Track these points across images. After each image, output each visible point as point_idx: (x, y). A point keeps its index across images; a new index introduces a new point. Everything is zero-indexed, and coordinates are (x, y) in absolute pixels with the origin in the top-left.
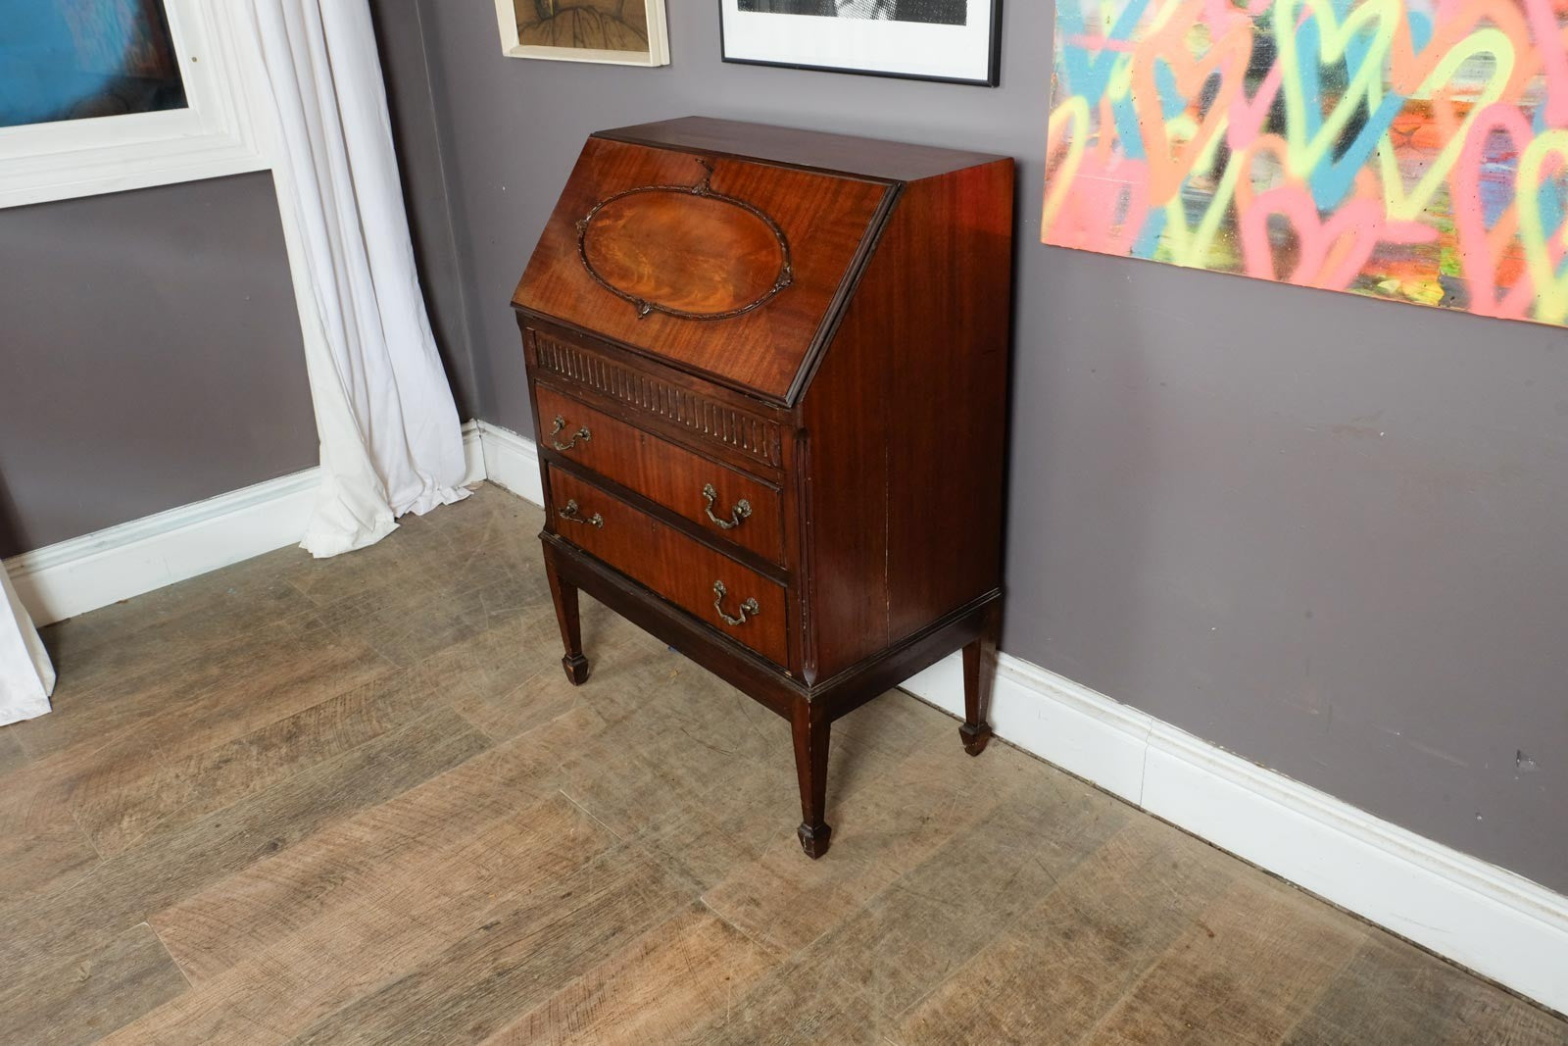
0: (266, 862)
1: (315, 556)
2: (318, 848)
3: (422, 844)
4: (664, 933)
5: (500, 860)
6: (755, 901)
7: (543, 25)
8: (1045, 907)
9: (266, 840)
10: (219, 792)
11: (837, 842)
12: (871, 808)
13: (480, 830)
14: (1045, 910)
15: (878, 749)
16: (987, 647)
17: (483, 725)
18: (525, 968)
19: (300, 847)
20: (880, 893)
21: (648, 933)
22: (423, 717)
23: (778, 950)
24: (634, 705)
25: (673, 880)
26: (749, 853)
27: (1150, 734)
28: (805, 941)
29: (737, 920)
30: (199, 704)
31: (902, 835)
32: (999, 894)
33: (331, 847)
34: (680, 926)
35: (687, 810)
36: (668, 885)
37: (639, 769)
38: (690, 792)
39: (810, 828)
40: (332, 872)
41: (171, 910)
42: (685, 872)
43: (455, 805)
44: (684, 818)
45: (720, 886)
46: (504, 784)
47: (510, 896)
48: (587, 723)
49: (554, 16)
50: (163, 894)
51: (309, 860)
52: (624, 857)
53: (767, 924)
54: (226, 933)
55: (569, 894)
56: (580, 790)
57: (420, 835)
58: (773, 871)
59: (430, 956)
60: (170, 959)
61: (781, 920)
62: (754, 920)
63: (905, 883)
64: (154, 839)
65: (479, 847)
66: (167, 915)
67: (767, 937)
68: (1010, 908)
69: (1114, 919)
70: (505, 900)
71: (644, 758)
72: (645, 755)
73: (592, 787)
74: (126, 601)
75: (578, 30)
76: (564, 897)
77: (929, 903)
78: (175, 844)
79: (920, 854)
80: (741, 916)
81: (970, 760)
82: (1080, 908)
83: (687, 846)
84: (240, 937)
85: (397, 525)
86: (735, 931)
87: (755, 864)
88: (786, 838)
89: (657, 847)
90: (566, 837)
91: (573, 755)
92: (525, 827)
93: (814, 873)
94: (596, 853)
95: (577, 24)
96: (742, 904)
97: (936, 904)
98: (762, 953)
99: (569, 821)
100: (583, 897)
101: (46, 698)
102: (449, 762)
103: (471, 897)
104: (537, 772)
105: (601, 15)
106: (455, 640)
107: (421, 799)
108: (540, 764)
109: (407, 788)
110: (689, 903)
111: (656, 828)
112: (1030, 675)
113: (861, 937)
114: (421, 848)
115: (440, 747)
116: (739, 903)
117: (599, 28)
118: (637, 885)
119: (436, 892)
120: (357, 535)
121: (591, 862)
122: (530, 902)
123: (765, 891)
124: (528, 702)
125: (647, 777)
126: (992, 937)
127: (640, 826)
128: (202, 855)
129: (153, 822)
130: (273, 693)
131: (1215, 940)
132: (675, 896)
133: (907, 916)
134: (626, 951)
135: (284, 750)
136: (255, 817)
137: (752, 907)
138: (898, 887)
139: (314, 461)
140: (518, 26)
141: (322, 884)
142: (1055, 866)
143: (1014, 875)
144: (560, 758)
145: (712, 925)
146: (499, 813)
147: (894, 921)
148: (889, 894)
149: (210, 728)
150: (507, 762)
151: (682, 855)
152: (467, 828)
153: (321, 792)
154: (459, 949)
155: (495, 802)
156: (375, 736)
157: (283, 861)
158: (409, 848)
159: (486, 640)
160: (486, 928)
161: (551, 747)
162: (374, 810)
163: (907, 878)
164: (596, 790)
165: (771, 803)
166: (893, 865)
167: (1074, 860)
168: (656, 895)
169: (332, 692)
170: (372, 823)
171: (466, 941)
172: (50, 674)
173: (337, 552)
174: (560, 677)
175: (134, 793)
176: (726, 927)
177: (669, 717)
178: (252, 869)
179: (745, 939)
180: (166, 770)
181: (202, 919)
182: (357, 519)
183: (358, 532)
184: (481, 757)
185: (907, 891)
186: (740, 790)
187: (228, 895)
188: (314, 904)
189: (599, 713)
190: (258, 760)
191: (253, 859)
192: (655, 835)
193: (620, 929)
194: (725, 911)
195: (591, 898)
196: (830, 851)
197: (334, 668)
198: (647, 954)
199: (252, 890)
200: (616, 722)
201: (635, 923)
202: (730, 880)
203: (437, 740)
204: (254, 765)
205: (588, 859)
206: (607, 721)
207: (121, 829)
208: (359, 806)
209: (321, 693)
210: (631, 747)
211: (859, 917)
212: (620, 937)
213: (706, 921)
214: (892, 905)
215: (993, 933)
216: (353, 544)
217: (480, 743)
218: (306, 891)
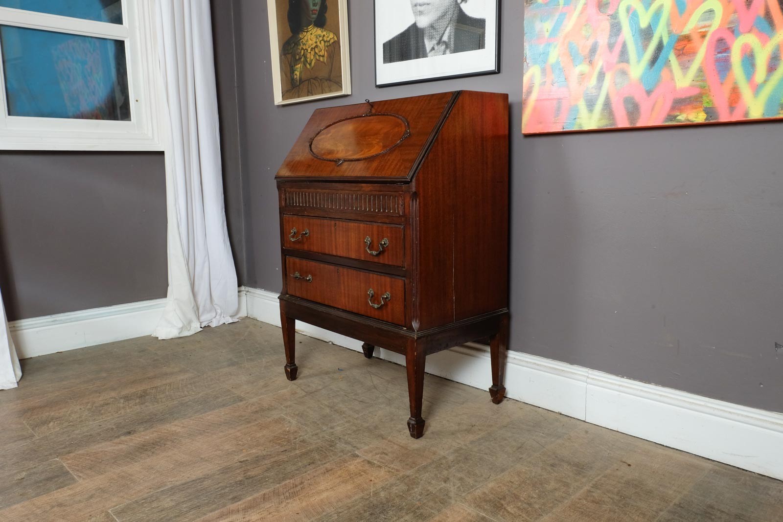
0: (123, 438)
1: (159, 339)
2: (153, 433)
3: (208, 432)
4: (336, 464)
5: (249, 439)
6: (385, 453)
7: (294, 90)
8: (539, 456)
9: (125, 431)
10: (102, 414)
11: (428, 433)
12: (444, 422)
13: (239, 428)
14: (540, 457)
15: (447, 402)
16: (502, 349)
17: (242, 393)
18: (261, 476)
19: (143, 433)
20: (451, 450)
21: (328, 464)
22: (211, 390)
23: (397, 470)
24: (320, 388)
25: (340, 446)
26: (382, 437)
27: (588, 377)
28: (411, 467)
29: (375, 460)
30: (96, 385)
31: (461, 431)
32: (515, 451)
33: (160, 434)
34: (345, 461)
35: (349, 422)
36: (338, 448)
37: (323, 408)
38: (349, 416)
39: (414, 419)
40: (159, 442)
41: (72, 455)
42: (347, 443)
43: (226, 420)
44: (347, 425)
45: (366, 448)
46: (252, 413)
47: (254, 451)
48: (296, 393)
49: (299, 85)
50: (68, 449)
51: (148, 438)
52: (314, 438)
53: (392, 462)
54: (100, 463)
55: (285, 451)
56: (292, 415)
57: (207, 429)
58: (394, 443)
59: (210, 472)
60: (68, 472)
61: (399, 460)
62: (385, 460)
63: (464, 447)
64: (65, 430)
65: (239, 434)
66: (68, 456)
67: (392, 466)
68: (521, 456)
69: (577, 460)
70: (251, 452)
71: (327, 405)
72: (326, 403)
73: (299, 414)
74: (62, 352)
75: (310, 89)
76: (283, 451)
77: (478, 454)
78: (77, 432)
79: (471, 437)
80: (378, 458)
81: (496, 406)
82: (559, 456)
83: (348, 434)
84: (107, 464)
85: (201, 329)
86: (374, 464)
87: (384, 440)
88: (400, 432)
89: (333, 434)
90: (284, 431)
91: (289, 403)
92: (262, 427)
93: (416, 444)
94: (300, 436)
95: (310, 86)
96: (378, 454)
97: (481, 455)
98: (389, 472)
99: (286, 426)
100: (293, 452)
101: (16, 382)
102: (224, 405)
103: (233, 451)
104: (270, 408)
105: (321, 80)
106: (229, 366)
107: (209, 418)
108: (272, 406)
109: (201, 414)
110: (350, 454)
111: (332, 428)
112: (523, 359)
113: (442, 466)
114: (207, 434)
115: (220, 400)
116: (376, 454)
117: (319, 86)
118: (322, 448)
119: (214, 449)
120: (182, 329)
121: (297, 439)
122: (264, 453)
123: (390, 450)
124: (266, 386)
125: (328, 410)
126: (512, 466)
127: (323, 427)
128: (90, 435)
129: (66, 424)
130: (134, 382)
131: (631, 467)
132: (342, 451)
133: (466, 459)
134: (316, 471)
135: (137, 401)
136: (120, 423)
137: (383, 455)
138: (461, 449)
139: (165, 295)
141: (154, 446)
142: (543, 441)
143: (522, 445)
144: (281, 404)
145: (362, 462)
146: (249, 422)
147: (459, 461)
148: (456, 451)
149: (100, 393)
150: (254, 405)
151: (346, 437)
152: (232, 428)
153: (156, 415)
154: (226, 469)
155: (248, 419)
156: (186, 396)
157: (133, 438)
158: (201, 434)
159: (245, 366)
160: (240, 462)
161: (277, 401)
162: (183, 421)
163: (466, 445)
164: (301, 415)
165: (392, 420)
166: (458, 441)
167: (553, 440)
168: (332, 451)
169: (164, 382)
170: (182, 425)
171: (229, 466)
172: (19, 374)
173: (170, 337)
174: (284, 377)
175: (57, 414)
176: (369, 462)
177: (339, 391)
178: (117, 440)
179: (380, 467)
180: (75, 407)
181: (88, 458)
182: (183, 323)
183: (182, 328)
184: (241, 404)
185: (466, 450)
186: (376, 415)
187: (103, 449)
188: (150, 453)
189: (302, 390)
190: (123, 404)
191: (118, 437)
192: (332, 430)
193: (313, 463)
194: (369, 457)
195: (297, 452)
196: (424, 436)
197: (166, 374)
198: (327, 472)
199: (116, 448)
200: (311, 393)
201: (321, 461)
202: (371, 446)
203: (218, 398)
204: (122, 405)
205: (296, 438)
206: (306, 392)
207: (48, 427)
208: (175, 420)
209: (158, 383)
210: (318, 401)
211: (440, 459)
212: (313, 466)
213: (359, 460)
214: (458, 455)
215: (512, 465)
216: (179, 333)
217: (241, 399)
218: (145, 448)
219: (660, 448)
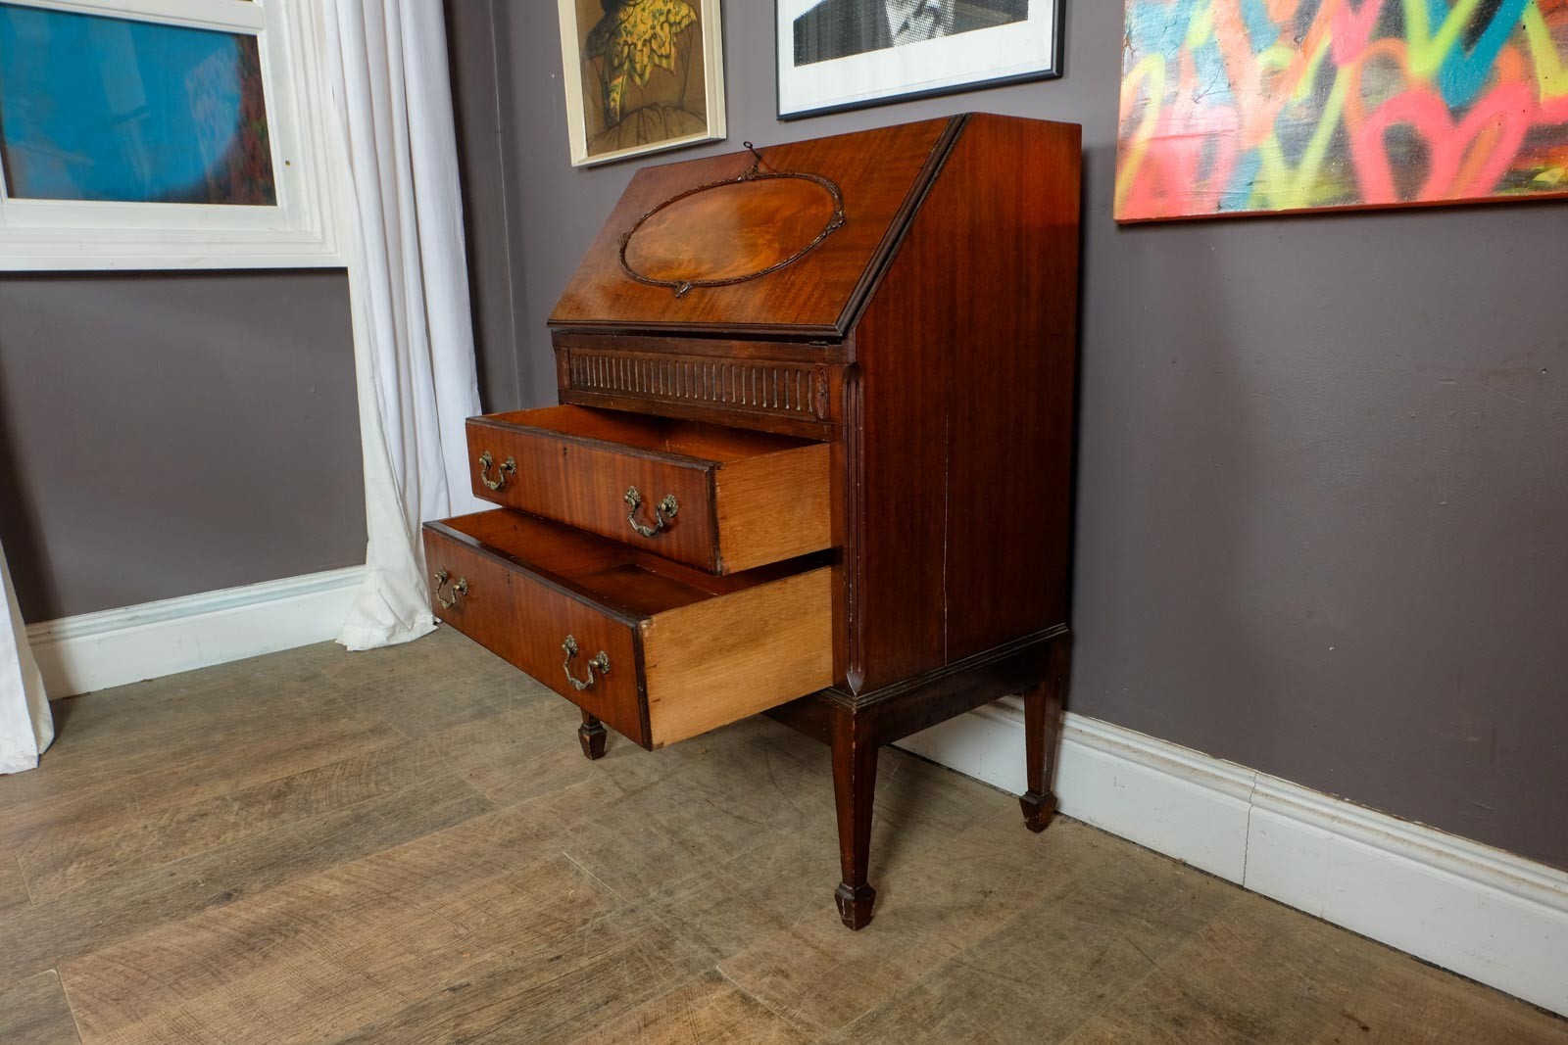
0: (212, 911)
1: (348, 649)
2: (278, 899)
3: (396, 899)
4: (668, 1003)
5: (483, 920)
6: (782, 972)
7: (610, 132)
8: (1145, 989)
9: (221, 889)
10: (185, 843)
11: (882, 912)
12: (922, 880)
13: (465, 888)
14: (1145, 992)
15: (928, 824)
16: (1051, 708)
17: (489, 791)
18: (493, 1036)
19: (257, 898)
20: (937, 967)
21: (649, 1002)
22: (425, 782)
23: (810, 1028)
24: (655, 778)
25: (684, 946)
26: (778, 922)
27: (1254, 790)
28: (844, 1019)
29: (760, 992)
30: (193, 764)
31: (961, 908)
32: (1085, 974)
33: (293, 900)
34: (689, 995)
35: (707, 876)
36: (678, 952)
37: (655, 836)
38: (711, 859)
39: (850, 888)
40: (286, 924)
41: (89, 958)
42: (699, 938)
43: (443, 864)
44: (703, 884)
45: (741, 954)
46: (501, 845)
47: (488, 957)
48: (602, 792)
49: (621, 121)
50: (86, 941)
51: (264, 911)
52: (628, 921)
53: (798, 999)
54: (144, 984)
55: (558, 958)
56: (587, 853)
57: (397, 890)
58: (806, 941)
59: (378, 1018)
60: (68, 1010)
61: (814, 994)
62: (781, 993)
63: (967, 959)
64: (97, 885)
65: (462, 905)
66: (81, 962)
67: (798, 1013)
68: (1100, 990)
69: (1235, 1005)
70: (481, 960)
71: (663, 826)
72: (663, 822)
73: (600, 851)
74: (151, 680)
75: (641, 129)
76: (552, 960)
77: (999, 981)
78: (119, 892)
79: (983, 928)
80: (765, 988)
81: (1036, 838)
82: (1190, 993)
83: (705, 912)
84: (158, 989)
85: (435, 627)
86: (757, 1005)
87: (783, 932)
88: (821, 907)
89: (669, 912)
90: (563, 899)
91: (584, 820)
92: (518, 887)
93: (856, 945)
94: (597, 915)
95: (641, 124)
96: (767, 974)
97: (1007, 983)
98: (790, 1031)
99: (569, 883)
100: (574, 961)
101: (36, 754)
102: (444, 823)
103: (443, 955)
104: (542, 834)
105: (664, 109)
106: (474, 717)
107: (406, 857)
108: (545, 828)
109: (392, 846)
110: (702, 972)
111: (669, 893)
112: (1103, 734)
113: (915, 1016)
114: (393, 904)
115: (438, 808)
116: (764, 974)
117: (661, 122)
118: (640, 951)
119: (401, 950)
120: (393, 631)
121: (589, 925)
122: (511, 964)
123: (795, 962)
124: (542, 771)
125: (664, 842)
126: (1081, 1022)
127: (651, 890)
128: (144, 902)
129: (103, 869)
130: (273, 757)
131: (1371, 1032)
132: (686, 964)
133: (971, 994)
134: (620, 1022)
135: (268, 807)
136: (217, 868)
137: (780, 978)
138: (959, 963)
139: (361, 560)
140: (587, 140)
141: (271, 936)
142: (1150, 945)
143: (1102, 954)
144: (567, 822)
145: (728, 997)
146: (490, 872)
147: (956, 1000)
148: (949, 970)
149: (196, 785)
150: (508, 824)
151: (698, 920)
152: (451, 886)
153: (296, 847)
154: (416, 1011)
155: (489, 862)
156: (369, 797)
157: (233, 912)
158: (380, 903)
159: (506, 719)
160: (453, 990)
161: (559, 812)
162: (351, 864)
163: (969, 952)
164: (605, 854)
165: (805, 872)
166: (952, 938)
167: (1172, 940)
168: (663, 961)
169: (334, 758)
170: (346, 877)
171: (426, 1003)
172: (48, 734)
173: (371, 646)
174: (578, 750)
175: (93, 841)
176: (746, 1000)
177: (692, 788)
178: (195, 919)
179: (769, 1014)
180: (135, 821)
181: (120, 968)
182: (395, 615)
183: (394, 627)
184: (480, 819)
185: (971, 967)
186: (769, 858)
187: (160, 944)
188: (257, 957)
189: (617, 783)
190: (237, 814)
191: (201, 908)
192: (668, 900)
193: (616, 997)
194: (745, 983)
195: (584, 962)
196: (874, 921)
197: (342, 737)
198: (645, 1026)
199: (189, 940)
200: (634, 792)
201: (634, 991)
202: (753, 949)
203: (435, 802)
204: (232, 819)
205: (585, 921)
206: (624, 790)
207: (64, 875)
208: (334, 861)
209: (322, 759)
210: (648, 815)
211: (911, 993)
212: (615, 1006)
213: (722, 992)
214: (953, 982)
215: (1081, 1016)
216: (388, 638)
217: (483, 807)
218: (253, 943)
219: (1432, 976)
